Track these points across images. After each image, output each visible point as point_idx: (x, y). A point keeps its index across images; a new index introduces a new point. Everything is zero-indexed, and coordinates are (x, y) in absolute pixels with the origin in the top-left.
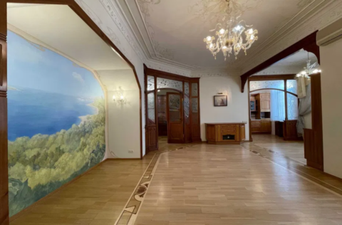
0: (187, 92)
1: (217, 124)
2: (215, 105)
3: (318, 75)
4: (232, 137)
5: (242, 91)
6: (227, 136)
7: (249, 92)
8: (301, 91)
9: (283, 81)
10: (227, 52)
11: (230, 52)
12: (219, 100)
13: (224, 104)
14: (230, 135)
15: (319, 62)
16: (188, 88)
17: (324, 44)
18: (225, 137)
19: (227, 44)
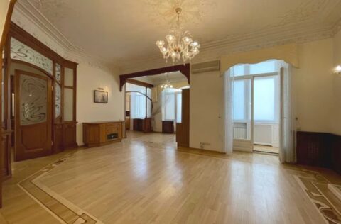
0: (58, 78)
1: (102, 123)
2: (95, 102)
3: (188, 90)
4: (115, 136)
5: (121, 91)
6: (111, 135)
7: (125, 92)
8: (155, 97)
9: (144, 88)
10: (176, 59)
11: (179, 58)
12: (99, 95)
13: (104, 101)
14: (113, 134)
15: (189, 83)
16: (59, 73)
17: (194, 73)
18: (109, 137)
19: (175, 51)
